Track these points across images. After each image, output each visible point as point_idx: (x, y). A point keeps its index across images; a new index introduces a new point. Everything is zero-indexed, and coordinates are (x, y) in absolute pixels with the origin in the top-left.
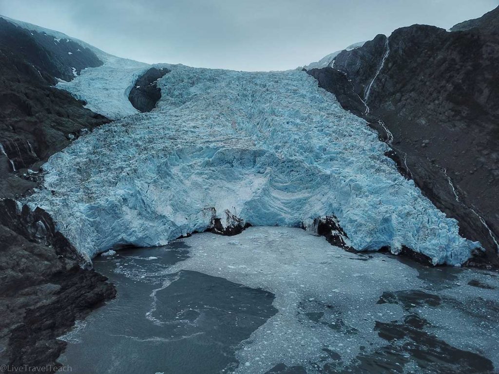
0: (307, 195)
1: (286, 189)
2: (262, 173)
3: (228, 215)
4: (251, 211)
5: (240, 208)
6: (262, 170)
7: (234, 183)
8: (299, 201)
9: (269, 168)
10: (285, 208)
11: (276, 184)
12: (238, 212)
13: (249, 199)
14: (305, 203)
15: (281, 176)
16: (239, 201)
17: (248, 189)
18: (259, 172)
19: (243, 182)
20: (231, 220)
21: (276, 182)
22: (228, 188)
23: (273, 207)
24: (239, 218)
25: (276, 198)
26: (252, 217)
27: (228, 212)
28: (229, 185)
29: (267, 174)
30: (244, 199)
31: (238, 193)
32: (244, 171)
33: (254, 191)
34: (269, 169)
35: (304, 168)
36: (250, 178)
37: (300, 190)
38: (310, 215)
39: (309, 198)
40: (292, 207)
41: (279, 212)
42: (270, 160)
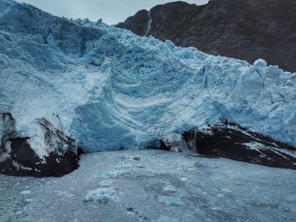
0: (164, 100)
1: (134, 93)
2: (96, 65)
3: (48, 129)
4: (85, 125)
5: (69, 118)
6: (97, 61)
7: (50, 74)
8: (155, 109)
9: (107, 59)
10: (134, 121)
11: (119, 84)
12: (65, 125)
13: (83, 103)
14: (163, 112)
15: (125, 72)
16: (64, 103)
17: (78, 87)
18: (92, 63)
19: (67, 75)
20: (55, 139)
21: (119, 81)
22: (41, 79)
23: (118, 120)
24: (69, 135)
25: (121, 106)
26: (85, 136)
27: (45, 124)
28: (43, 76)
29: (106, 66)
30: (74, 101)
31: (60, 90)
32: (67, 58)
33: (90, 89)
34: (107, 61)
35: (159, 61)
36: (80, 70)
37: (154, 94)
38: (173, 128)
39: (169, 104)
40: (144, 119)
41: (126, 127)
42: (109, 47)
